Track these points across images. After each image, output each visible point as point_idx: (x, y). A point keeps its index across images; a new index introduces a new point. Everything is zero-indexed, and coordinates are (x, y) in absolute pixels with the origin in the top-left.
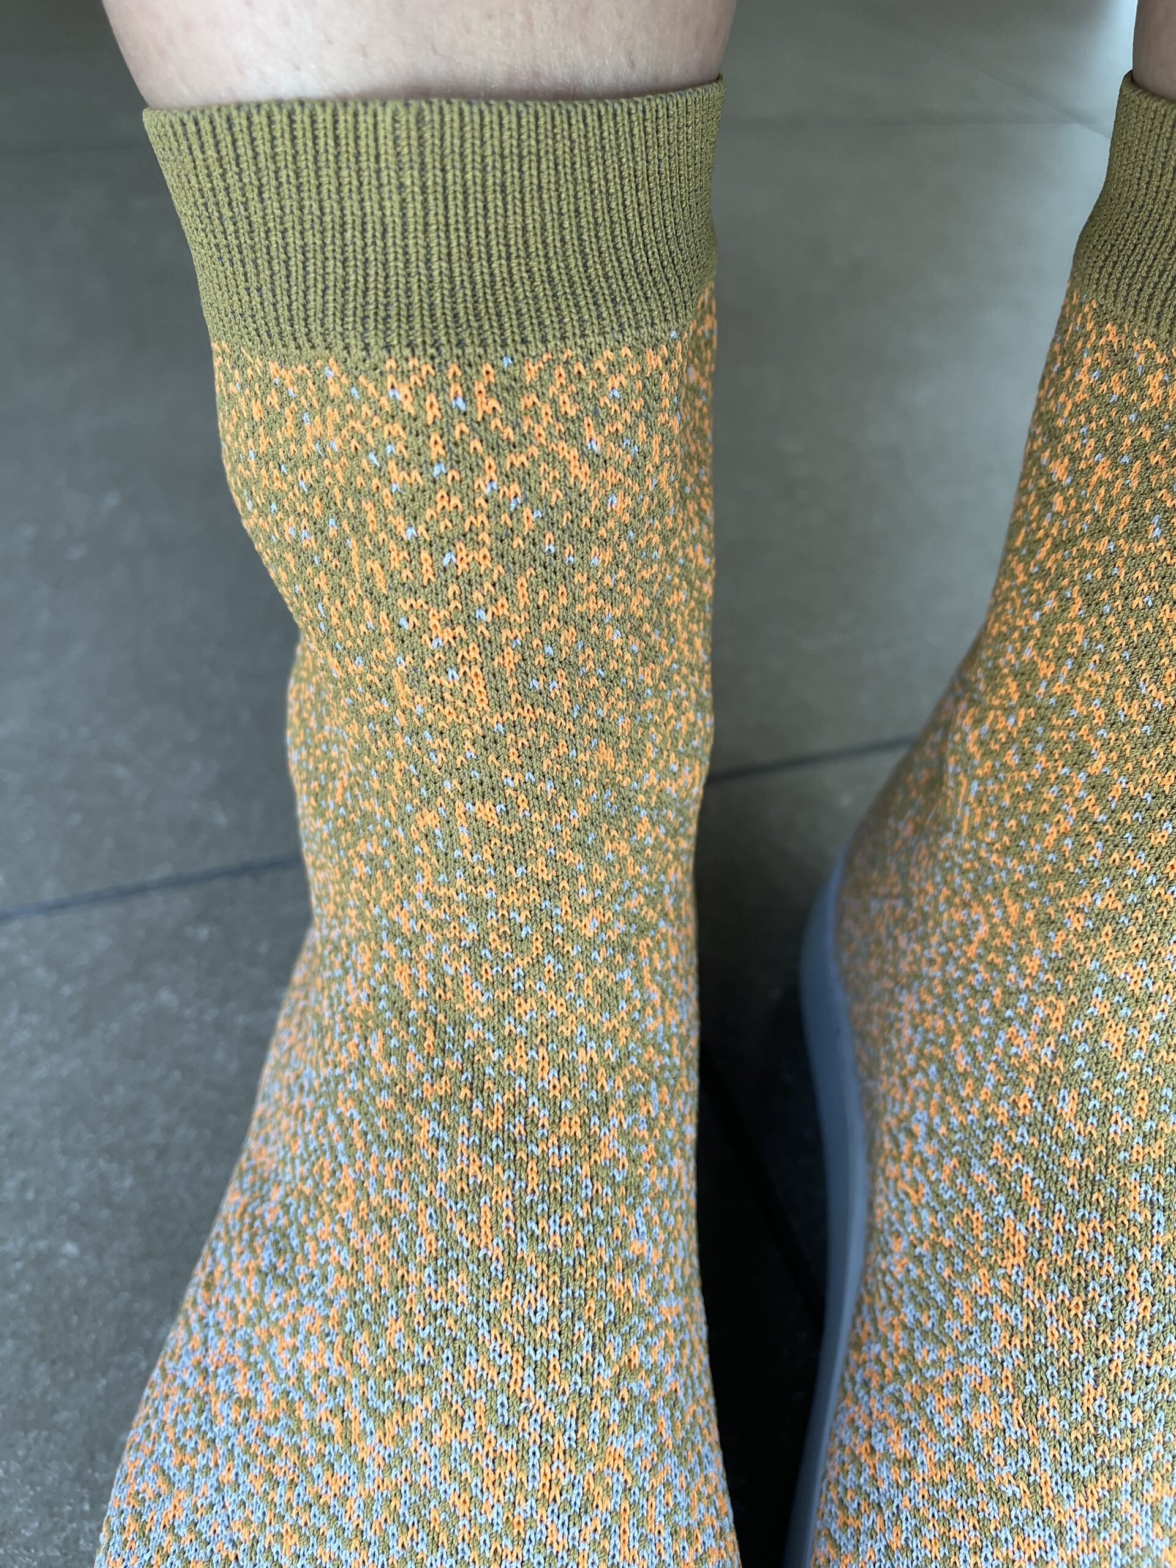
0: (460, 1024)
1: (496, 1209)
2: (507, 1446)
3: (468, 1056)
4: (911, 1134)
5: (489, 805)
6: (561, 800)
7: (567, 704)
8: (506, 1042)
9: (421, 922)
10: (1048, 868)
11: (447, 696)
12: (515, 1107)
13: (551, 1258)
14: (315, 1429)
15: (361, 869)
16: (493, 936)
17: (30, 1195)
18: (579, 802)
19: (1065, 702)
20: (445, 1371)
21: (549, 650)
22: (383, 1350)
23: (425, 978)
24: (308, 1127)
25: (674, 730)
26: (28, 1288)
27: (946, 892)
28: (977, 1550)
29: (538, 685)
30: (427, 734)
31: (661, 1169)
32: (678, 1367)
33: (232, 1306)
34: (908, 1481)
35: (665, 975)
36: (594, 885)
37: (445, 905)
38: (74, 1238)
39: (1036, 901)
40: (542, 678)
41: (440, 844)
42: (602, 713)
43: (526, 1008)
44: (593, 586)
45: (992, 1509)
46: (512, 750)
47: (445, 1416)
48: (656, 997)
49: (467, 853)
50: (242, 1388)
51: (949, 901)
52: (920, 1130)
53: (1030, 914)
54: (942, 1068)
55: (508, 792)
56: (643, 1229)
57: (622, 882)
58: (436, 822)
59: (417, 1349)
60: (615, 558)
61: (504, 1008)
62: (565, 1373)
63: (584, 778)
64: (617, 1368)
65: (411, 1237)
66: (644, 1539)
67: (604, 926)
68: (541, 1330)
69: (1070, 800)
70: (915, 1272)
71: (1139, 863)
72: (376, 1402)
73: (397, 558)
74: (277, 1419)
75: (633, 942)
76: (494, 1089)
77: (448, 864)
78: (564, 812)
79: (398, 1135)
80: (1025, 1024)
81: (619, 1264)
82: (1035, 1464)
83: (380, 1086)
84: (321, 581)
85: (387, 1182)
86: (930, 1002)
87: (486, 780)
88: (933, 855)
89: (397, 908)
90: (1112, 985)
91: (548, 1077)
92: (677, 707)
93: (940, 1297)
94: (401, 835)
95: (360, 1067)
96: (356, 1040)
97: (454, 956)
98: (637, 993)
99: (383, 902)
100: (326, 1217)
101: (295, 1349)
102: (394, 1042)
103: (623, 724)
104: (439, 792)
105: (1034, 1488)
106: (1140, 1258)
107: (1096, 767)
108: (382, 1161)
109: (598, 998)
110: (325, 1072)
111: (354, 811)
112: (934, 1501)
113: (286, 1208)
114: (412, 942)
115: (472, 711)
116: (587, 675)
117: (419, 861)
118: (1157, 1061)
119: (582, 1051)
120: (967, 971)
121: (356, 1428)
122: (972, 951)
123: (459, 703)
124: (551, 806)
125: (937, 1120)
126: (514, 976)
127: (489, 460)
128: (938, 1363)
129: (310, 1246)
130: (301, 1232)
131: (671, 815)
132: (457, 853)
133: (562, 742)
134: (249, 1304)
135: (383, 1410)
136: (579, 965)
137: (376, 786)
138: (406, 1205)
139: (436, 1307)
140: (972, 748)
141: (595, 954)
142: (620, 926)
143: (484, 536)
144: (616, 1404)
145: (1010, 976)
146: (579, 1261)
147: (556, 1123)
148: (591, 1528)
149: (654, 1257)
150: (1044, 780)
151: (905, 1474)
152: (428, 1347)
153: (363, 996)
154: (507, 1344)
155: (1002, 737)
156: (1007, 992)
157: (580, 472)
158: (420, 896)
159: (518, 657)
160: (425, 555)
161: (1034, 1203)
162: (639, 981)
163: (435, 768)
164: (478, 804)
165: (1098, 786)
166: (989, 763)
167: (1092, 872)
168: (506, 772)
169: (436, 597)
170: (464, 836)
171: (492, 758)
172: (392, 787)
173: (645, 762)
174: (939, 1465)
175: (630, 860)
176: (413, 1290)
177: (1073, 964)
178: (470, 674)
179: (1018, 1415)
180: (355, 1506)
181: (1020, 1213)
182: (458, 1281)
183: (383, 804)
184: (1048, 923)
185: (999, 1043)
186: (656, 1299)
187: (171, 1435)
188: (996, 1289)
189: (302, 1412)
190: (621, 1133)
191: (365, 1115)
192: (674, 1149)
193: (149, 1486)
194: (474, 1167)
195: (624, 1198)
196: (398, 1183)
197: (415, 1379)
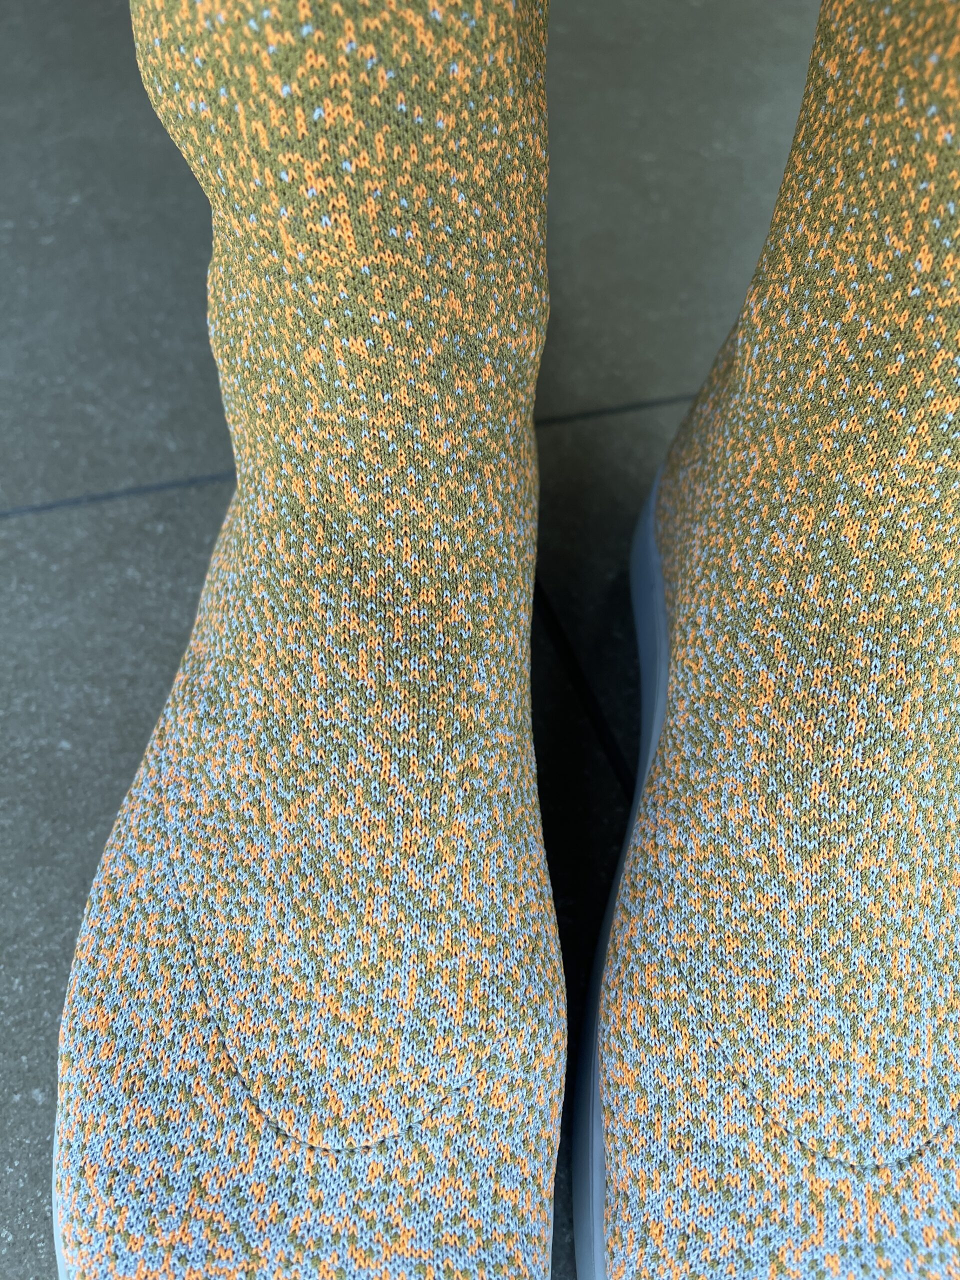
0: (343, 521)
1: (371, 653)
2: (379, 816)
3: (349, 544)
4: (696, 625)
5: (360, 339)
6: (419, 338)
7: (420, 253)
8: (379, 533)
9: (311, 443)
10: (808, 405)
11: (322, 242)
12: (386, 580)
14: (240, 817)
15: (263, 407)
16: (366, 451)
17: (33, 709)
18: (434, 341)
19: (827, 264)
20: (333, 768)
21: (404, 202)
22: (288, 757)
23: (315, 487)
24: (231, 613)
25: (513, 294)
26: (34, 771)
27: (731, 441)
28: (728, 904)
29: (395, 232)
30: (308, 279)
31: (499, 636)
32: (510, 778)
33: (178, 745)
34: (680, 862)
35: (506, 496)
36: (447, 414)
37: (329, 428)
38: (67, 737)
39: (797, 433)
40: (399, 227)
41: (323, 376)
42: (451, 266)
43: (393, 508)
44: (439, 149)
45: (741, 876)
46: (377, 291)
47: (333, 798)
48: (498, 511)
49: (344, 382)
50: (187, 796)
51: (734, 448)
52: (702, 620)
53: (792, 445)
54: (721, 570)
55: (375, 328)
56: (484, 675)
57: (470, 414)
58: (319, 358)
59: (312, 754)
60: (457, 125)
61: (377, 507)
62: (422, 767)
63: (437, 321)
64: (461, 768)
65: (307, 677)
66: (480, 887)
67: (455, 448)
68: (403, 736)
69: (827, 347)
70: (693, 721)
71: (877, 392)
72: (283, 793)
73: (275, 115)
74: (212, 813)
75: (479, 465)
76: (369, 567)
77: (331, 393)
78: (421, 350)
79: (297, 605)
80: (784, 529)
81: (464, 695)
82: (773, 841)
83: (283, 571)
84: (218, 148)
85: (289, 639)
86: (715, 526)
87: (357, 318)
88: (724, 417)
89: (292, 434)
90: (852, 492)
91: (410, 559)
92: (517, 275)
93: (709, 734)
94: (294, 373)
95: (269, 560)
96: (265, 542)
97: (337, 468)
98: (482, 504)
99: (281, 431)
100: (245, 672)
101: (224, 765)
102: (293, 538)
103: (469, 279)
104: (320, 331)
105: (772, 858)
106: (859, 691)
107: (848, 316)
108: (285, 625)
109: (450, 504)
110: (243, 571)
111: (257, 362)
112: (699, 873)
113: (215, 673)
114: (304, 459)
115: (343, 254)
116: (437, 231)
117: (308, 393)
118: (883, 549)
119: (437, 542)
120: (744, 497)
121: (269, 813)
122: (748, 481)
123: (333, 248)
124: (410, 343)
125: (714, 610)
126: (384, 482)
127: (349, 23)
128: (706, 780)
129: (234, 694)
130: (228, 687)
131: (511, 368)
132: (337, 383)
133: (418, 287)
134: (190, 741)
135: (289, 798)
136: (434, 477)
137: (274, 332)
138: (304, 654)
139: (326, 724)
140: (756, 320)
141: (448, 469)
142: (469, 450)
143: (346, 93)
144: (461, 792)
145: (775, 495)
146: (433, 690)
147: (416, 593)
148: (440, 875)
149: (493, 696)
150: (809, 335)
151: (678, 857)
152: (321, 752)
153: (269, 508)
154: (379, 746)
155: (778, 304)
156: (772, 507)
157: (425, 38)
158: (310, 421)
159: (379, 208)
160: (298, 111)
161: (782, 660)
162: (484, 495)
163: (316, 310)
164: (351, 339)
165: (850, 332)
166: (768, 329)
167: (839, 404)
168: (372, 310)
169: (308, 149)
170: (342, 369)
171: (361, 297)
172: (285, 331)
173: (489, 317)
174: (704, 848)
175: (477, 397)
176: (310, 715)
177: (823, 479)
178: (340, 221)
179: (762, 808)
180: (268, 865)
181: (771, 664)
182: (342, 703)
183: (279, 348)
184: (805, 449)
185: (764, 546)
186: (494, 725)
187: (135, 834)
188: (750, 722)
189: (230, 806)
190: (468, 605)
191: (272, 594)
192: (509, 625)
193: (118, 870)
194: (354, 624)
195: (469, 651)
196: (297, 639)
197: (311, 774)
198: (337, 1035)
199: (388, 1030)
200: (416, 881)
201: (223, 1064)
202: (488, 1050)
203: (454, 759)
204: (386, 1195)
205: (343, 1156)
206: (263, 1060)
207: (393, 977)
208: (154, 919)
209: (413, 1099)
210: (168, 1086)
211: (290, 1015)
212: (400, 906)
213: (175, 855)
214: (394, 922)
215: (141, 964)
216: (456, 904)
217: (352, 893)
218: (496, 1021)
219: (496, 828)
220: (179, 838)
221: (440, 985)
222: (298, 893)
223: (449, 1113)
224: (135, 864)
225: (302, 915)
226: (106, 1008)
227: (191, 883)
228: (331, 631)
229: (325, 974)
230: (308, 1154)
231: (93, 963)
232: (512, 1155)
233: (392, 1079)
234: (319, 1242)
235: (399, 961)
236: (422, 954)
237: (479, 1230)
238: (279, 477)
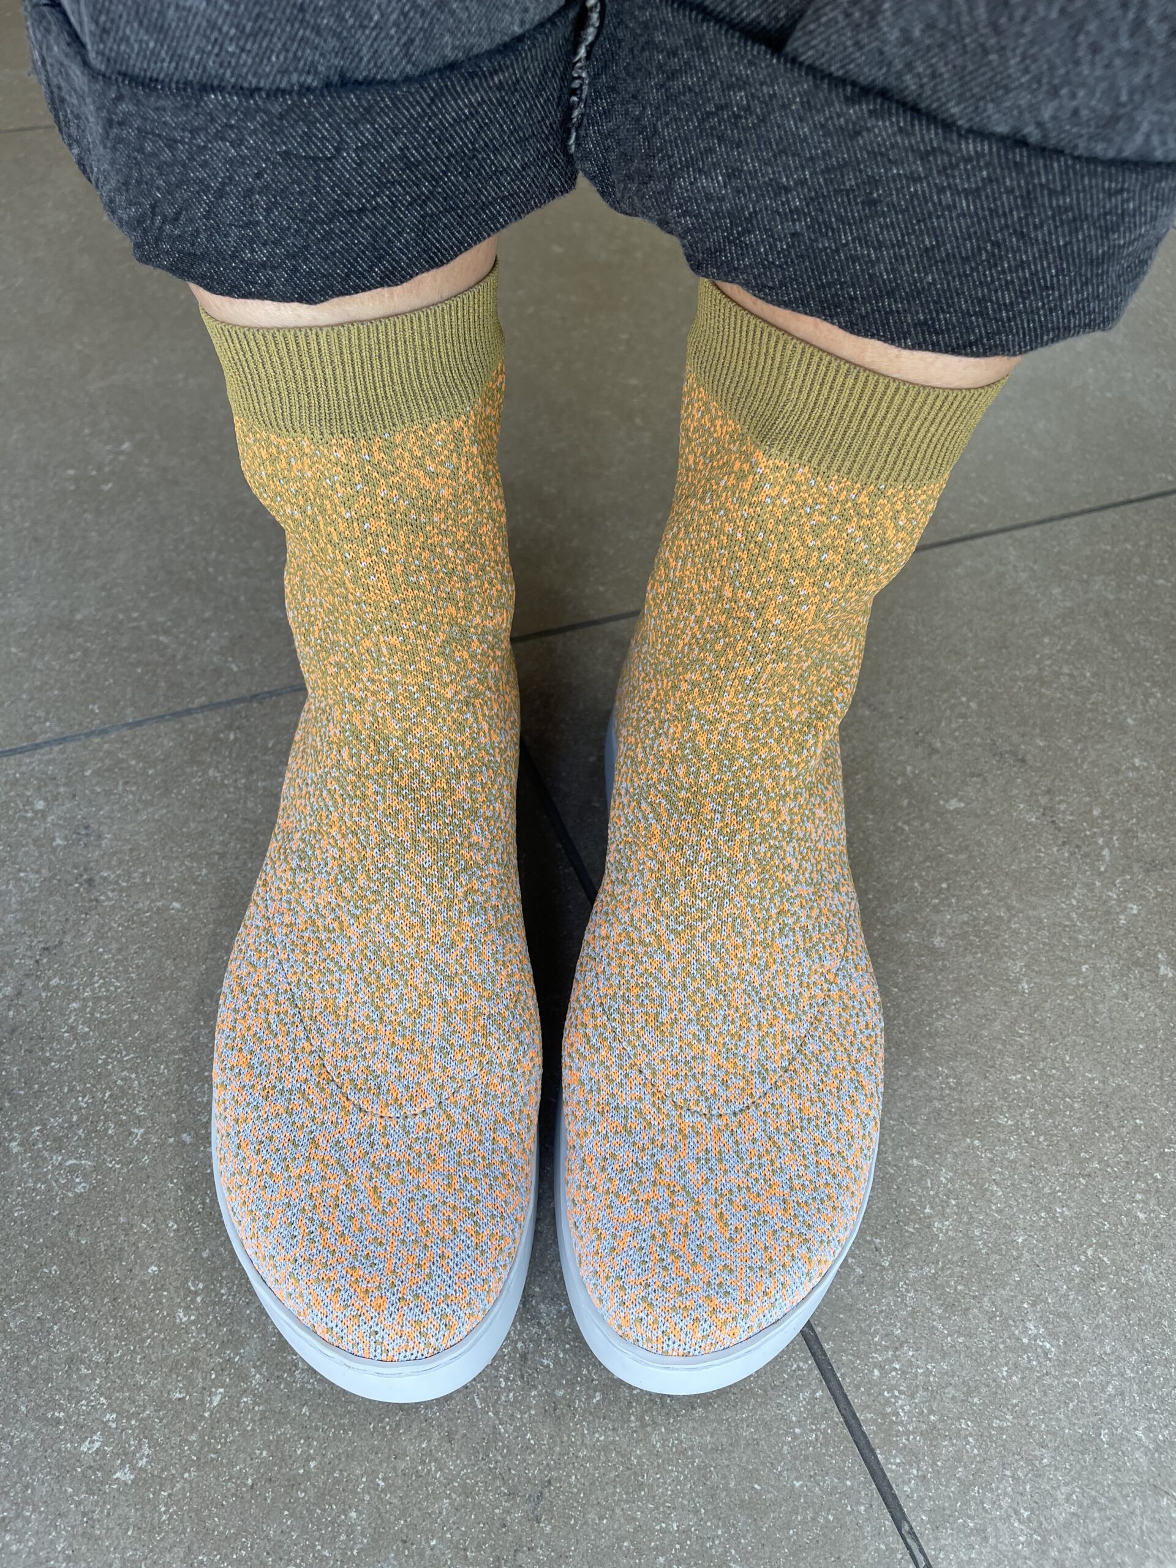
0: (387, 740)
1: (406, 820)
2: (415, 920)
3: (391, 754)
5: (395, 637)
6: (431, 633)
7: (429, 587)
8: (409, 747)
11: (371, 588)
12: (415, 774)
13: (433, 840)
14: (327, 929)
15: (332, 670)
18: (440, 633)
20: (386, 892)
21: (417, 562)
22: (356, 888)
23: (369, 719)
24: (312, 800)
29: (413, 580)
30: (363, 605)
31: (488, 807)
32: (499, 896)
33: (279, 888)
36: (451, 673)
37: (378, 684)
39: (673, 677)
40: (415, 576)
41: (374, 654)
42: (448, 590)
43: (418, 731)
46: (404, 612)
47: (386, 911)
48: (486, 727)
49: (387, 659)
50: (287, 919)
53: (670, 684)
54: (633, 759)
55: (404, 631)
56: (479, 831)
57: (466, 672)
58: (371, 645)
59: (372, 885)
61: (407, 731)
62: (441, 889)
64: (466, 889)
65: (367, 837)
66: (481, 962)
68: (429, 870)
69: (689, 628)
71: (710, 658)
72: (355, 911)
73: (342, 526)
74: (307, 928)
75: (472, 701)
78: (433, 639)
79: (358, 792)
80: (666, 736)
81: (466, 844)
85: (354, 814)
90: (700, 716)
91: (429, 762)
95: (338, 765)
96: (335, 753)
97: (383, 708)
98: (475, 725)
99: (345, 684)
100: (325, 837)
101: (313, 897)
102: (354, 750)
106: (707, 833)
108: (351, 806)
109: (454, 726)
110: (319, 772)
112: (616, 950)
113: (303, 840)
114: (360, 702)
115: (383, 594)
116: (437, 572)
119: (446, 750)
121: (346, 924)
123: (377, 591)
124: (426, 636)
126: (411, 716)
127: (382, 481)
128: (623, 893)
129: (318, 852)
130: (313, 847)
132: (382, 659)
133: (429, 606)
134: (287, 884)
135: (358, 913)
136: (444, 711)
138: (364, 823)
139: (380, 866)
141: (452, 706)
142: (465, 693)
143: (382, 515)
144: (466, 903)
145: (662, 714)
147: (433, 782)
149: (486, 844)
150: (678, 619)
151: (606, 942)
152: (377, 883)
153: (337, 731)
154: (414, 877)
157: (425, 481)
160: (355, 524)
161: (664, 816)
162: (476, 719)
163: (369, 620)
164: (390, 637)
168: (402, 622)
169: (362, 542)
170: (385, 652)
171: (395, 616)
174: (620, 935)
175: (469, 660)
176: (369, 860)
177: (684, 707)
178: (380, 577)
179: (652, 907)
180: (347, 956)
181: (659, 819)
182: (390, 852)
185: (656, 746)
186: (486, 863)
187: (253, 947)
188: (647, 855)
189: (319, 923)
190: (467, 788)
191: (342, 787)
192: (496, 799)
193: (244, 972)
194: (395, 803)
195: (469, 817)
196: (359, 814)
197: (372, 898)
198: (394, 1053)
199: (425, 1047)
200: (440, 958)
201: (324, 1076)
202: (487, 1057)
203: (461, 883)
204: (427, 1139)
205: (401, 1121)
206: (349, 1072)
207: (428, 1016)
208: (272, 998)
209: (442, 1086)
210: (290, 1091)
211: (364, 1045)
212: (431, 974)
213: (283, 957)
214: (427, 984)
215: (265, 1025)
216: (466, 972)
217: (400, 968)
218: (492, 1040)
219: (490, 925)
220: (285, 947)
221: (456, 1019)
222: (366, 971)
223: (464, 1093)
224: (255, 966)
225: (369, 984)
226: (245, 1053)
227: (295, 973)
228: (381, 808)
229: (385, 1018)
230: (379, 1120)
231: (233, 1029)
232: (504, 1119)
233: (428, 1076)
234: (388, 1166)
235: (431, 1006)
236: (445, 1002)
237: (484, 1158)
238: (343, 712)
